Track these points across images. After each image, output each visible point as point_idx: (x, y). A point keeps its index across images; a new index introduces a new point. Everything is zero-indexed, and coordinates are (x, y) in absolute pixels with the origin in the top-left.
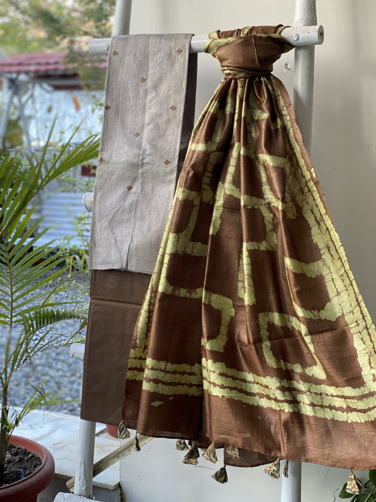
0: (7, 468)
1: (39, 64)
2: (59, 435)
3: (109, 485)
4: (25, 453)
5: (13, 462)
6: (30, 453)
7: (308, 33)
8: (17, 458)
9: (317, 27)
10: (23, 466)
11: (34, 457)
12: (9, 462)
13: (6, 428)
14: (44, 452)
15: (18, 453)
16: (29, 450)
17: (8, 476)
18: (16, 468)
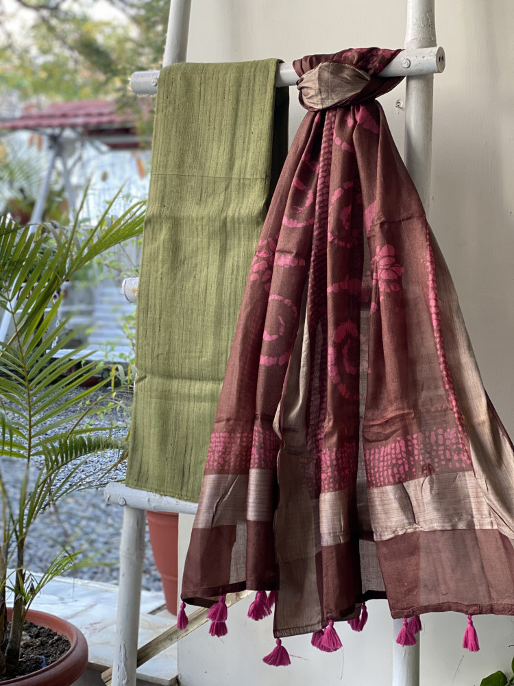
0: (22, 654)
1: (88, 115)
2: (99, 612)
3: (162, 680)
4: (49, 635)
5: (32, 646)
6: (56, 634)
7: (423, 57)
8: (38, 642)
9: (435, 50)
10: (45, 651)
11: (61, 639)
12: (27, 646)
13: (21, 598)
14: (74, 632)
15: (40, 635)
16: (54, 631)
17: (24, 666)
18: (35, 654)
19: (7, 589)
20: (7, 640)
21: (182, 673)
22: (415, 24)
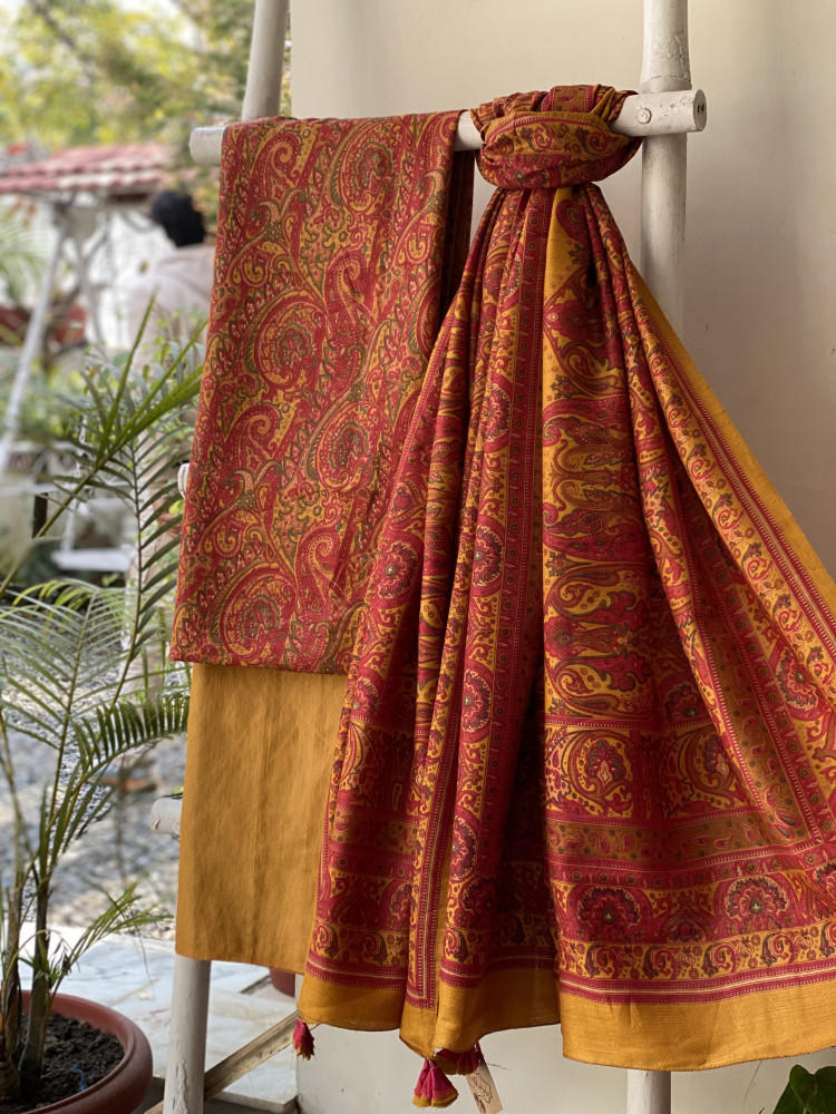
0: (46, 1067)
1: (119, 170)
2: (164, 992)
3: (272, 1104)
4: (86, 1034)
5: (62, 1053)
6: (97, 1032)
7: (672, 106)
8: (69, 1045)
9: (691, 94)
10: (83, 1062)
11: (108, 1041)
12: (52, 1053)
13: (44, 977)
14: (129, 1030)
15: (73, 1034)
16: (96, 1027)
17: (49, 1085)
18: (67, 1067)
19: (20, 962)
20: (21, 1045)
21: (305, 1093)
22: (658, 53)
